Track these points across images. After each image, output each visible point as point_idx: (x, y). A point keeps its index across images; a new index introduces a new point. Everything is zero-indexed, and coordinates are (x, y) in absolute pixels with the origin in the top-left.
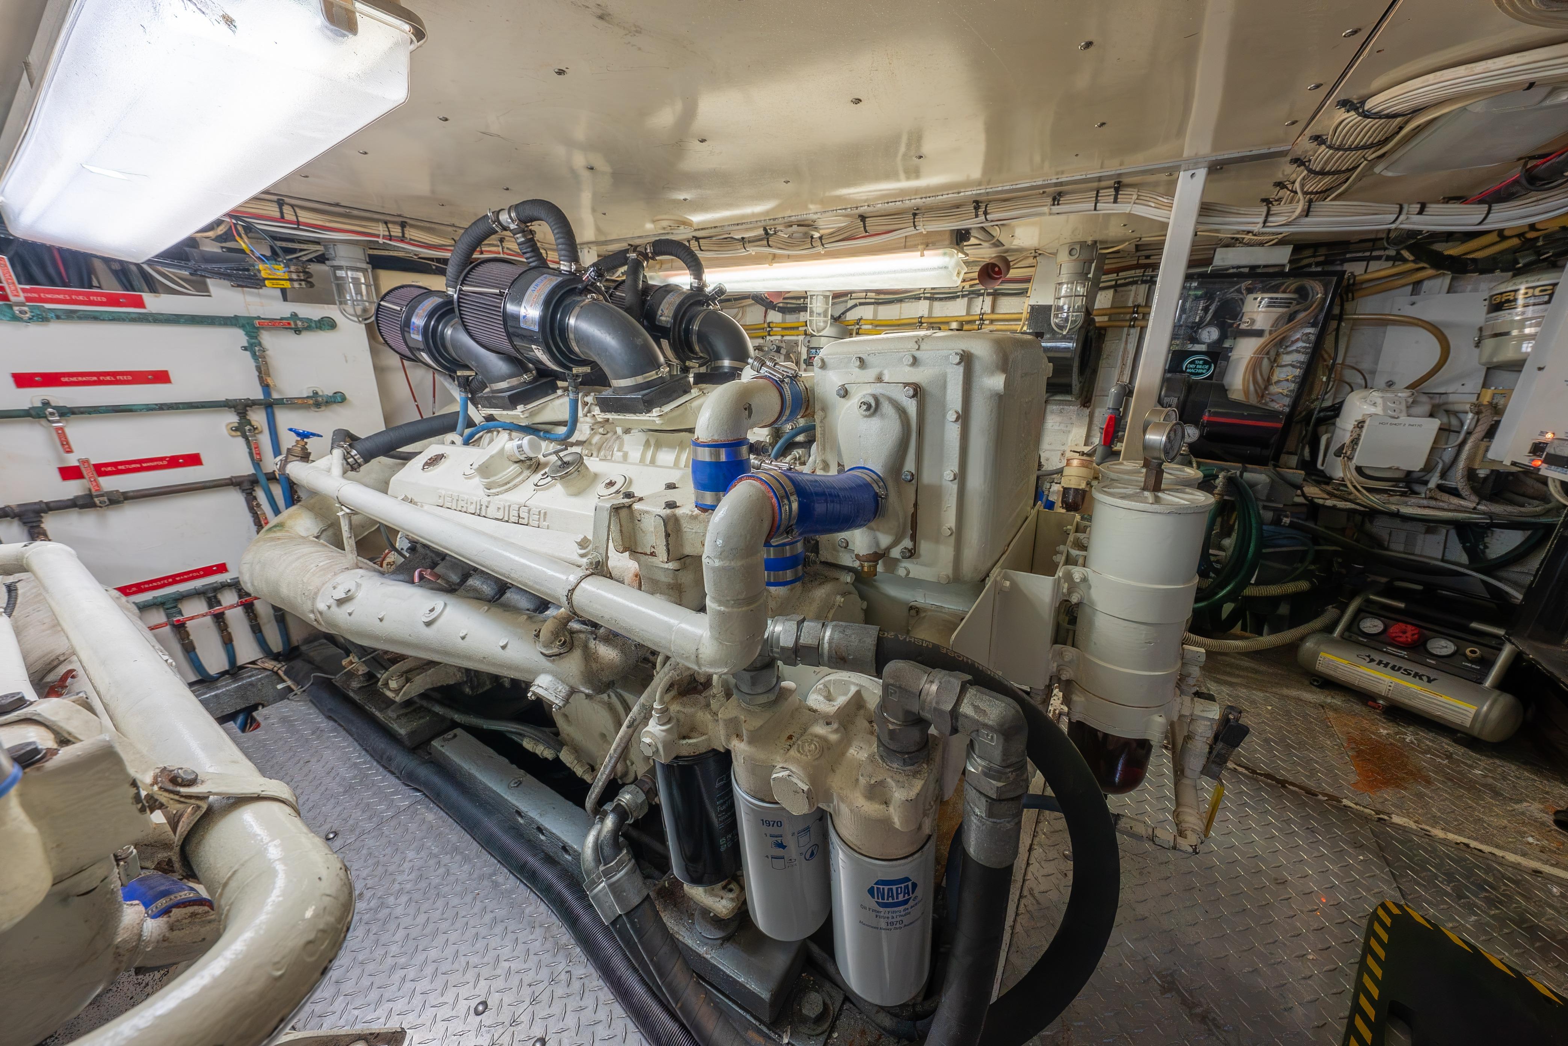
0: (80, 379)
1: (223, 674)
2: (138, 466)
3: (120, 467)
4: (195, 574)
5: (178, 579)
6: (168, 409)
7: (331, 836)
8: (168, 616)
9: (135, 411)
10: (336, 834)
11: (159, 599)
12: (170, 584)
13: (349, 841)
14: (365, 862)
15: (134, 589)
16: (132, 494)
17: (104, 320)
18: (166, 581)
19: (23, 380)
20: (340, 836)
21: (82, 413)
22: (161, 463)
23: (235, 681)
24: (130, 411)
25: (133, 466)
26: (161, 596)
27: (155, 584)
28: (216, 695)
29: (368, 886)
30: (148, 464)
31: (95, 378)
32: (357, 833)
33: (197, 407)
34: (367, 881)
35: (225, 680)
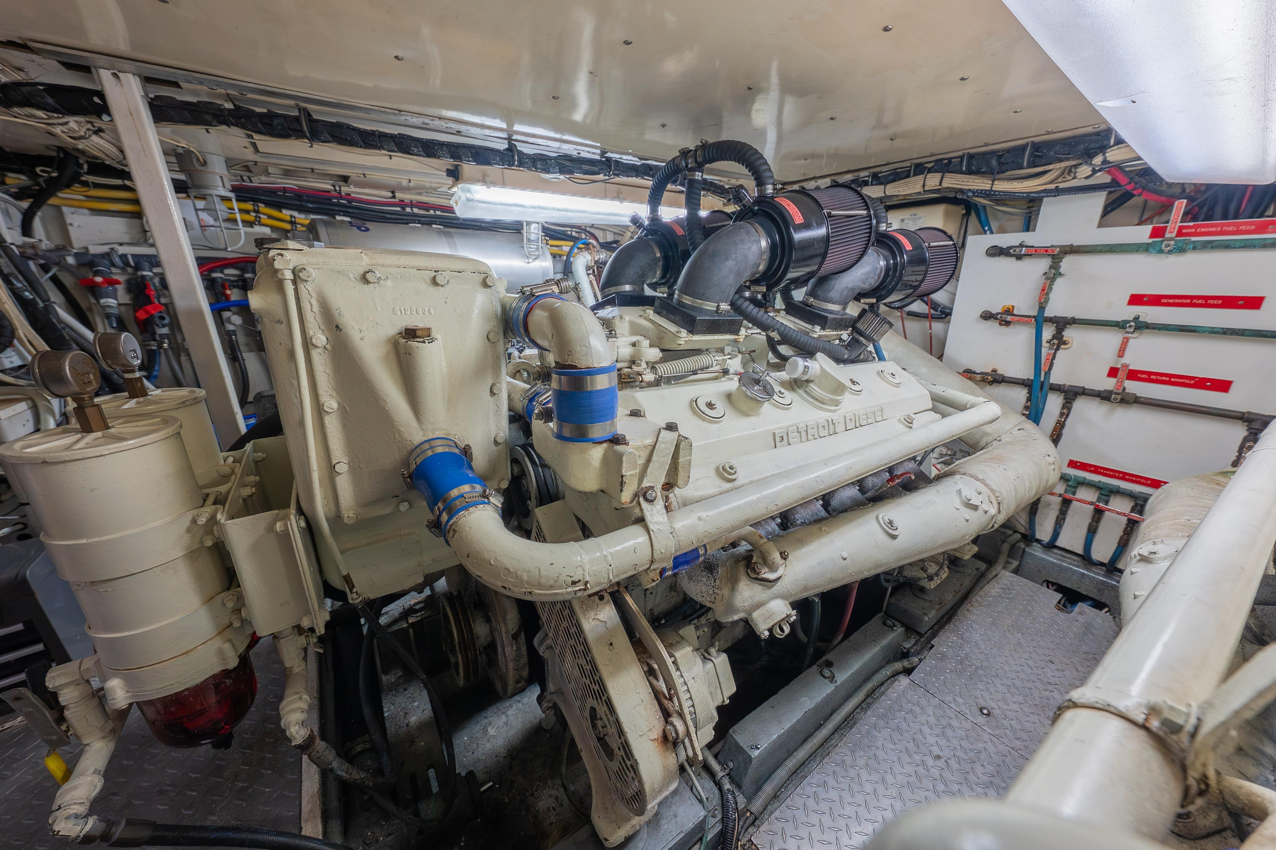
0: (1176, 301)
1: (1102, 564)
2: (1167, 379)
3: (1152, 377)
4: (1142, 481)
5: (1127, 477)
6: (1231, 334)
7: (985, 712)
8: (1099, 500)
9: (1199, 332)
10: (988, 715)
11: (1100, 484)
12: (1119, 478)
13: (985, 728)
14: (970, 750)
15: (1093, 469)
16: (1143, 400)
17: (1234, 248)
18: (1117, 475)
19: (1136, 300)
20: (988, 719)
21: (1154, 328)
22: (1188, 381)
23: (1105, 576)
24: (1194, 331)
25: (1164, 378)
26: (1104, 483)
27: (1108, 472)
28: (1083, 574)
29: (949, 761)
30: (1177, 380)
31: (1189, 301)
32: (996, 733)
33: (1265, 336)
34: (953, 759)
35: (1101, 570)
